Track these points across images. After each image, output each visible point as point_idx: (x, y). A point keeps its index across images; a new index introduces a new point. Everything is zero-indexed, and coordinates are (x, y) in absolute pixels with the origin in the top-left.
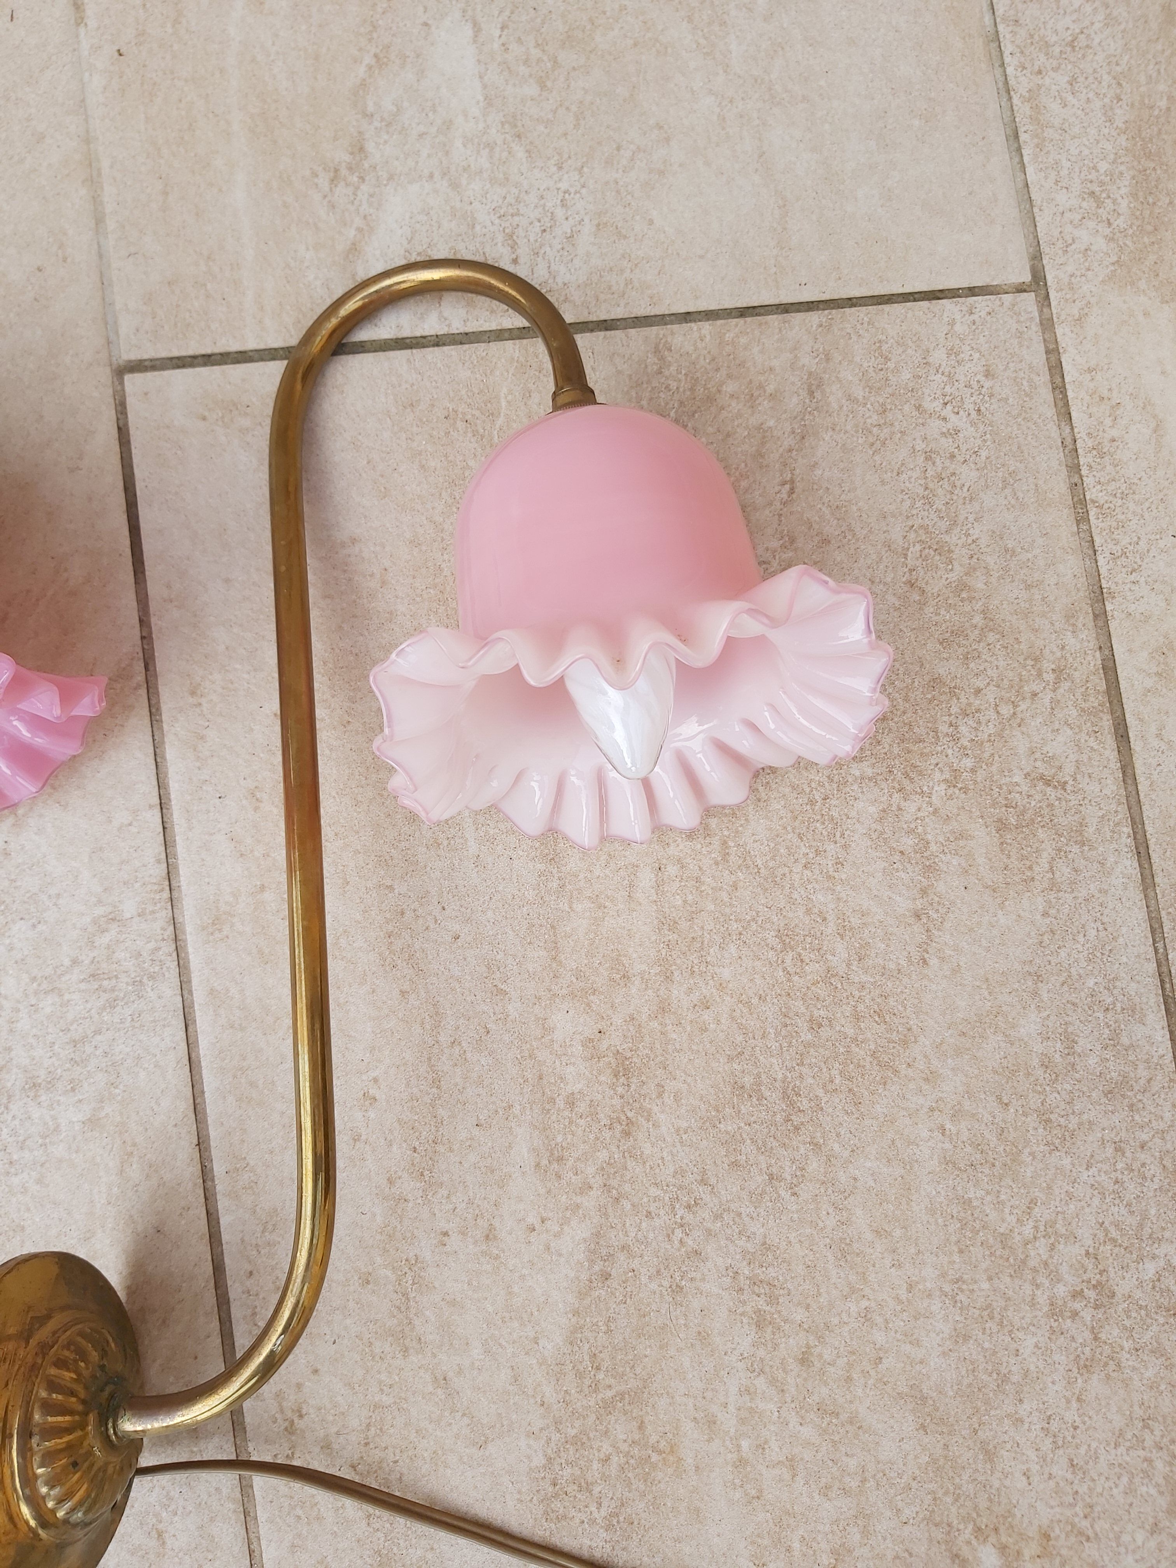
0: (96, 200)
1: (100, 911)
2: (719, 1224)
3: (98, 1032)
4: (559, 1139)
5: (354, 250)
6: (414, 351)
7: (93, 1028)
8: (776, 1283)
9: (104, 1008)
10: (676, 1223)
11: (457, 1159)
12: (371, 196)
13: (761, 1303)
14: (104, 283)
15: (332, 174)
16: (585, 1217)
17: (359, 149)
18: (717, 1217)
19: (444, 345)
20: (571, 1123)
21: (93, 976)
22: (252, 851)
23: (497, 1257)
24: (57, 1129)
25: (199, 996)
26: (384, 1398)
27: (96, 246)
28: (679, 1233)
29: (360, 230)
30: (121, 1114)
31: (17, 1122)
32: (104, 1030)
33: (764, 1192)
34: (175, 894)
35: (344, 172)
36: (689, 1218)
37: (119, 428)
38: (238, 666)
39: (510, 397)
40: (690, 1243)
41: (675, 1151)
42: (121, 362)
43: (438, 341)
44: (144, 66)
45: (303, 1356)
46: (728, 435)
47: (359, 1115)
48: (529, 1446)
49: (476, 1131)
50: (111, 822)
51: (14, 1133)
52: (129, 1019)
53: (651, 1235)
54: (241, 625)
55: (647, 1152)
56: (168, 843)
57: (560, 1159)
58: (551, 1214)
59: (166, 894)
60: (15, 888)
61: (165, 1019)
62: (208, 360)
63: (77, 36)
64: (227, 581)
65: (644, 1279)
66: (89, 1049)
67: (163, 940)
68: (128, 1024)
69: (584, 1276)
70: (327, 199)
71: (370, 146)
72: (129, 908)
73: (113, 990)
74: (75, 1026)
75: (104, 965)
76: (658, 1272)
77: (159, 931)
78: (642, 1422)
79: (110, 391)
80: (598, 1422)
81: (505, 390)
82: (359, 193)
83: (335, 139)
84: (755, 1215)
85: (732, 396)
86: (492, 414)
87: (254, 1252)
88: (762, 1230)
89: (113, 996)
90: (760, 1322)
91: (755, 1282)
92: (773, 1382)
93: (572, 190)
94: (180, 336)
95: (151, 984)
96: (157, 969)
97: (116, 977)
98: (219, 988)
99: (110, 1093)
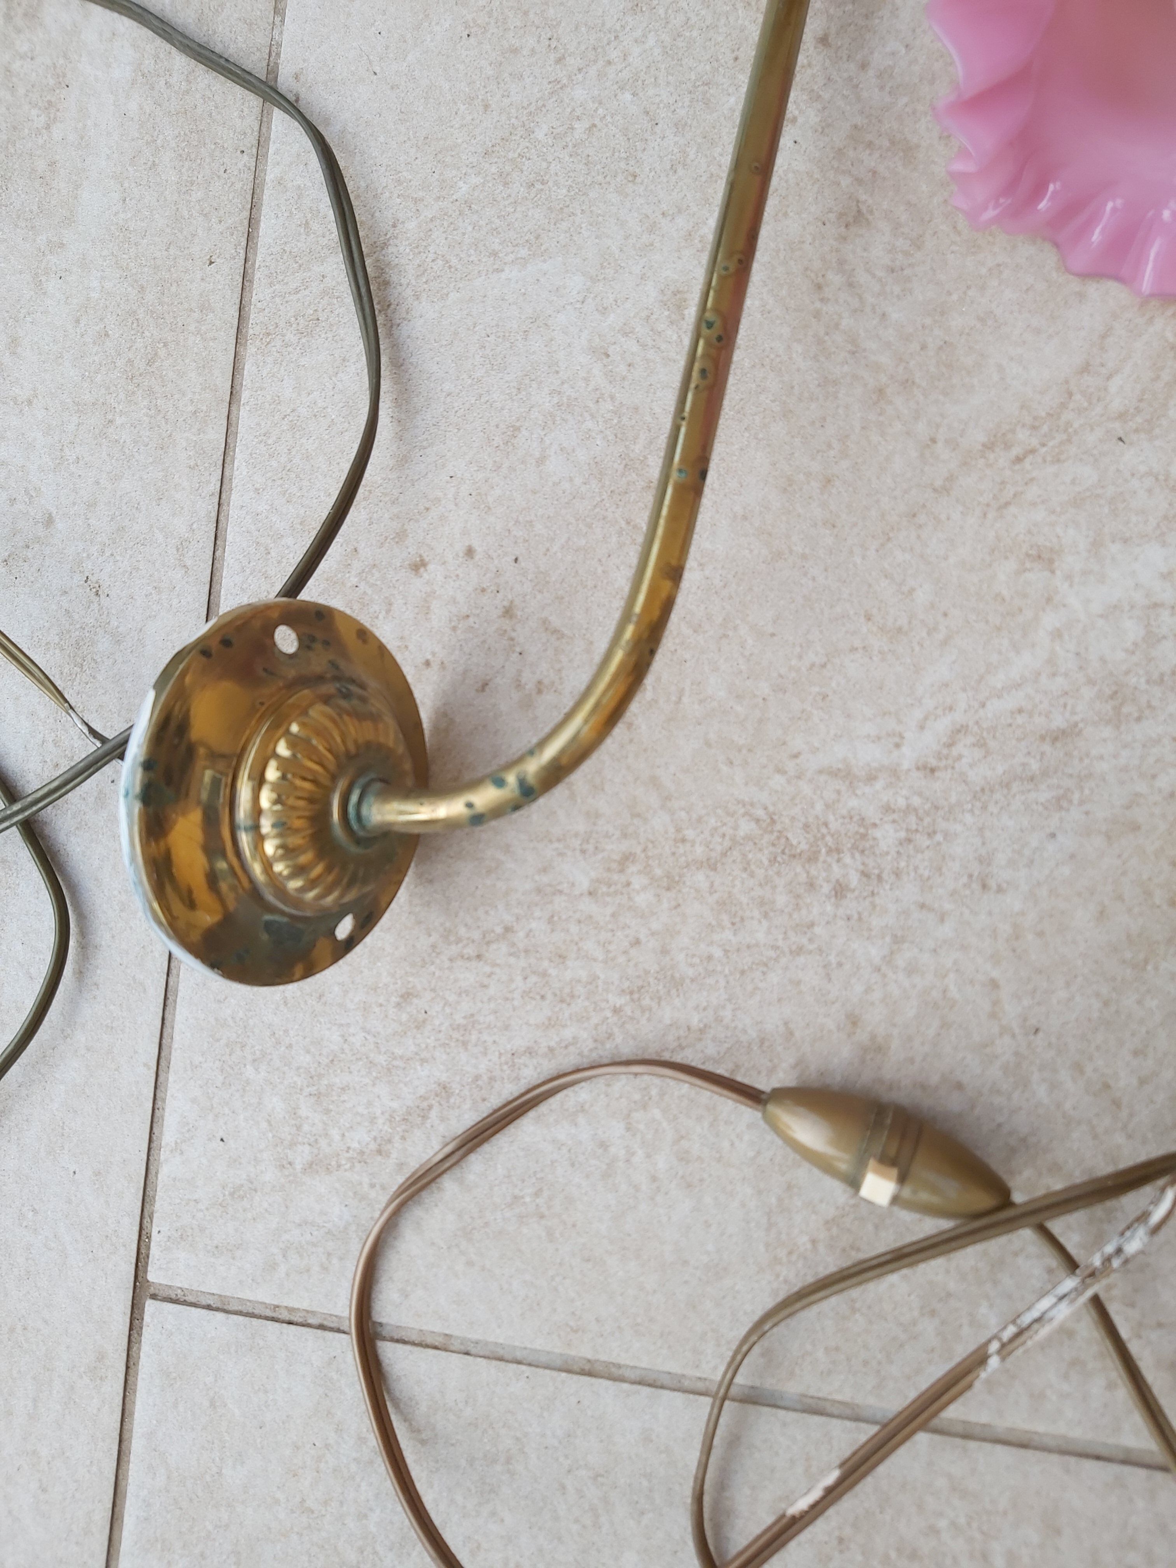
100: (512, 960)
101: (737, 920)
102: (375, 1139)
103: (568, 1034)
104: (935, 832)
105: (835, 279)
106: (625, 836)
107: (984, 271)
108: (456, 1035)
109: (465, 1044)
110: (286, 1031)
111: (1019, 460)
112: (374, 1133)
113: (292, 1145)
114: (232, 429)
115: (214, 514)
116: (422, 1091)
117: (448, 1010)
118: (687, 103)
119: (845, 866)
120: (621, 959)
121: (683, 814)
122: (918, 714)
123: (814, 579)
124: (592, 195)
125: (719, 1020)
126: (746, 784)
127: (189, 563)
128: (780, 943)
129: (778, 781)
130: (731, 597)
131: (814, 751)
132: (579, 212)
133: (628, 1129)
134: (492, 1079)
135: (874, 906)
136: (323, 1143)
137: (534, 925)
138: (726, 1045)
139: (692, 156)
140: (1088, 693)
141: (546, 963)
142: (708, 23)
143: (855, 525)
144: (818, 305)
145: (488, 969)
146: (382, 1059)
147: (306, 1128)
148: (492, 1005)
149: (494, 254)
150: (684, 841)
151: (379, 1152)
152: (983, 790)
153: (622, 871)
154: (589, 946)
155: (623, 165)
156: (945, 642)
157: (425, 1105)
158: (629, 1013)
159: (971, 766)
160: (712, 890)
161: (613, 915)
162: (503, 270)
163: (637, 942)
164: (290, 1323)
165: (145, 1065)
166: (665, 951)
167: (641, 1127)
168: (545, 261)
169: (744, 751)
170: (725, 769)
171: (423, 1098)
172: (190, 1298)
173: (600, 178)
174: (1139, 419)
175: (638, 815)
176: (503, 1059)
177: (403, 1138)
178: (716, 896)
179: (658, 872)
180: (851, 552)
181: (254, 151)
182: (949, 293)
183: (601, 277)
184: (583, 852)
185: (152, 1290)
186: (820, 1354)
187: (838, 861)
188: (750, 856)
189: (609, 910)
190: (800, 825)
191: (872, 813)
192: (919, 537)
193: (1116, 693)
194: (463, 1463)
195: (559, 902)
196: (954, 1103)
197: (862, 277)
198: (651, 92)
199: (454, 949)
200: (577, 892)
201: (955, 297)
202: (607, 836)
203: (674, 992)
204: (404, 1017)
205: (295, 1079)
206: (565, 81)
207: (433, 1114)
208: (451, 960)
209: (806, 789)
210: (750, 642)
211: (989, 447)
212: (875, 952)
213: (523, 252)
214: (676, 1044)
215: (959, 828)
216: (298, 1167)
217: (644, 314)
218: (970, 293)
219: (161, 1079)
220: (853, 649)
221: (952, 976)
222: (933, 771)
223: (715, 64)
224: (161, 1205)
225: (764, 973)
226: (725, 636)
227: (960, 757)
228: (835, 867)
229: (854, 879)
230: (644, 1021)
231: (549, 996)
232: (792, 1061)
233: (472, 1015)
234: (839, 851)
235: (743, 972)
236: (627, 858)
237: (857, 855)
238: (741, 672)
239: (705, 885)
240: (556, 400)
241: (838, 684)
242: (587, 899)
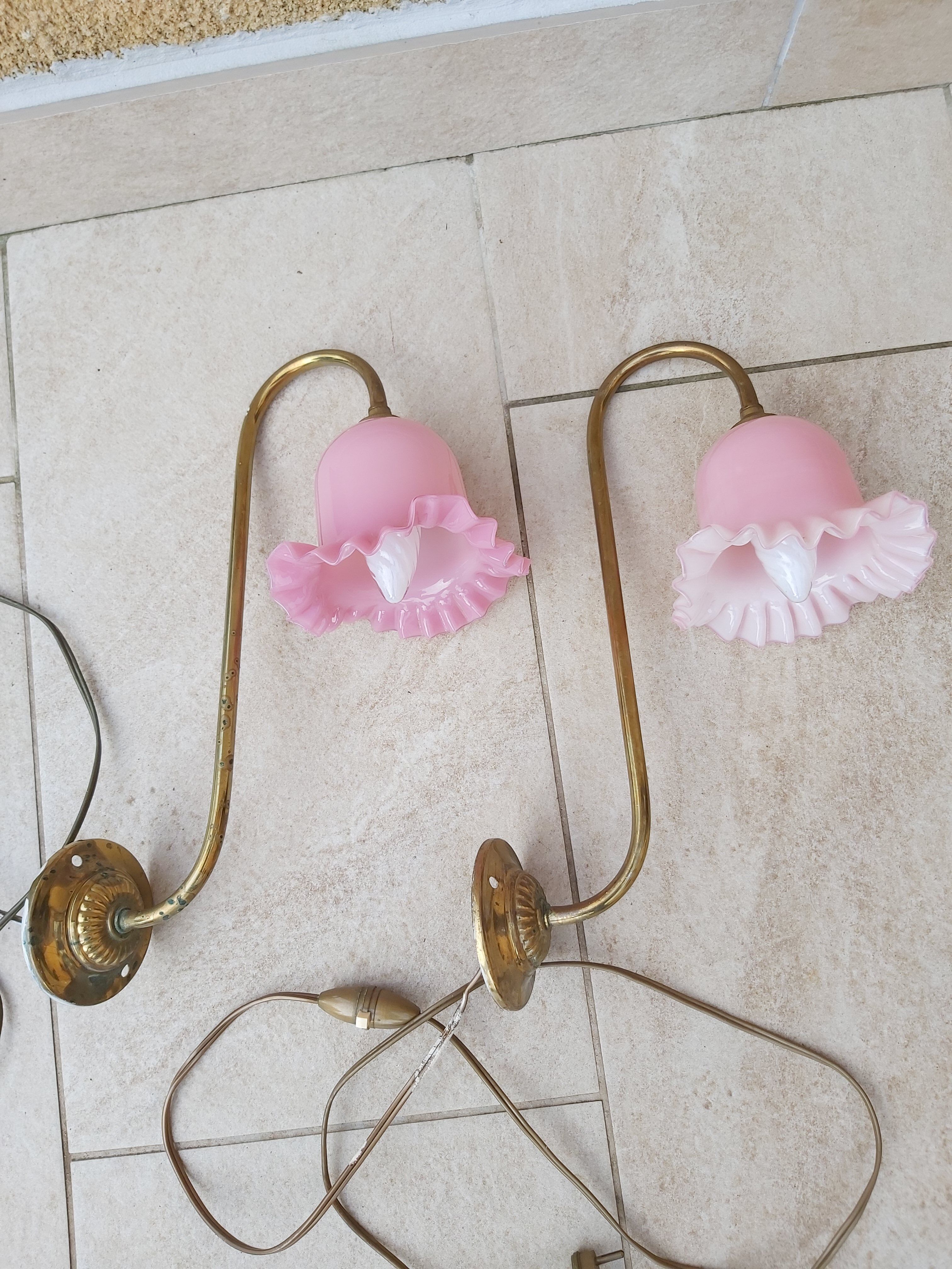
0: (492, 320)
1: (505, 678)
2: (836, 852)
3: (505, 739)
4: (747, 802)
5: (624, 337)
6: (657, 388)
7: (504, 737)
8: (869, 885)
9: (509, 727)
10: (812, 850)
11: (693, 811)
12: (633, 309)
13: (861, 895)
14: (498, 362)
15: (612, 299)
16: (762, 844)
17: (626, 285)
18: (835, 847)
19: (672, 384)
20: (753, 794)
21: (503, 711)
22: (580, 649)
23: (716, 863)
24: (488, 788)
25: (556, 721)
26: (659, 935)
27: (493, 343)
28: (814, 855)
29: (627, 327)
30: (519, 781)
31: (468, 784)
32: (509, 738)
33: (860, 836)
34: (542, 670)
35: (618, 297)
36: (820, 847)
37: (508, 436)
38: (571, 555)
39: (708, 410)
40: (821, 861)
41: (810, 811)
42: (508, 402)
43: (669, 383)
44: (514, 248)
46: (828, 425)
48: (736, 966)
49: (702, 797)
50: (509, 633)
51: (467, 789)
52: (522, 732)
53: (799, 856)
54: (571, 534)
55: (795, 811)
56: (538, 644)
57: (748, 813)
58: (744, 842)
59: (538, 670)
60: (464, 666)
61: (540, 733)
62: (551, 399)
63: (479, 234)
64: (564, 511)
65: (796, 879)
66: (502, 747)
67: (537, 693)
69: (763, 876)
70: (610, 312)
71: (631, 283)
72: (520, 677)
73: (513, 718)
74: (495, 736)
75: (509, 705)
76: (804, 876)
77: (535, 689)
78: (797, 957)
79: (503, 417)
80: (773, 955)
81: (705, 406)
82: (626, 308)
83: (613, 280)
84: (856, 847)
85: (830, 404)
86: (698, 419)
87: (589, 855)
88: (860, 856)
89: (513, 721)
90: (861, 906)
91: (858, 883)
92: (870, 939)
93: (739, 299)
94: (537, 387)
95: (532, 715)
96: (534, 708)
97: (515, 712)
98: (566, 718)
99: (513, 770)
100: (205, 966)
101: (298, 924)
102: (160, 1061)
103: (235, 992)
104: (370, 867)
105: (286, 648)
106: (243, 899)
107: (344, 635)
108: (187, 1005)
109: (191, 1008)
110: (110, 1023)
111: (372, 707)
112: (159, 1058)
114: (36, 757)
115: (34, 797)
116: (176, 1034)
117: (181, 995)
118: (211, 586)
119: (337, 890)
120: (252, 954)
121: (266, 884)
122: (354, 819)
123: (301, 772)
124: (178, 629)
125: (298, 969)
126: (291, 864)
127: (26, 821)
128: (317, 929)
129: (303, 859)
130: (269, 786)
131: (316, 844)
132: (173, 637)
133: (269, 1027)
134: (206, 1020)
135: (352, 904)
137: (211, 948)
139: (217, 607)
140: (417, 796)
141: (220, 964)
142: (213, 550)
143: (314, 746)
144: (281, 659)
146: (156, 1024)
148: (200, 988)
149: (140, 661)
150: (269, 895)
151: (163, 1066)
152: (385, 844)
153: (245, 915)
154: (237, 951)
155: (188, 615)
156: (358, 787)
157: (179, 1040)
158: (260, 976)
159: (378, 836)
160: (285, 914)
161: (245, 935)
162: (145, 667)
163: (258, 944)
165: (49, 1054)
166: (270, 945)
167: (274, 1024)
168: (163, 660)
170: (280, 860)
171: (178, 1037)
172: (91, 1156)
173: (180, 622)
174: (414, 683)
175: (248, 889)
176: (209, 1010)
177: (172, 1057)
178: (287, 916)
179: (261, 911)
180: (314, 757)
181: (24, 632)
182: (333, 646)
183: (188, 663)
184: (227, 910)
185: (72, 1157)
187: (334, 888)
188: (298, 895)
189: (243, 934)
190: (316, 877)
191: (343, 865)
192: (340, 746)
193: (427, 793)
195: (221, 935)
196: (399, 979)
197: (297, 645)
198: (195, 583)
199: (178, 968)
200: (227, 929)
201: (335, 647)
202: (236, 901)
203: (277, 962)
204: (162, 1003)
205: (119, 1043)
206: (157, 583)
207: (183, 1042)
208: (178, 973)
209: (315, 861)
210: (281, 803)
211: (360, 704)
212: (356, 924)
213: (153, 658)
214: (282, 984)
215: (379, 863)
216: (128, 1083)
217: (209, 675)
218: (340, 644)
219: (57, 1060)
220: (323, 798)
221: (387, 925)
222: (364, 841)
223: (220, 567)
224: (69, 1116)
225: (313, 944)
226: (270, 803)
227: (374, 833)
228: (333, 891)
229: (342, 894)
230: (266, 978)
231: (224, 978)
232: (331, 978)
233: (192, 995)
234: (333, 884)
235: (304, 946)
236: (246, 909)
237: (341, 884)
238: (279, 817)
239: (281, 913)
240: (179, 718)
241: (320, 813)
242: (232, 931)
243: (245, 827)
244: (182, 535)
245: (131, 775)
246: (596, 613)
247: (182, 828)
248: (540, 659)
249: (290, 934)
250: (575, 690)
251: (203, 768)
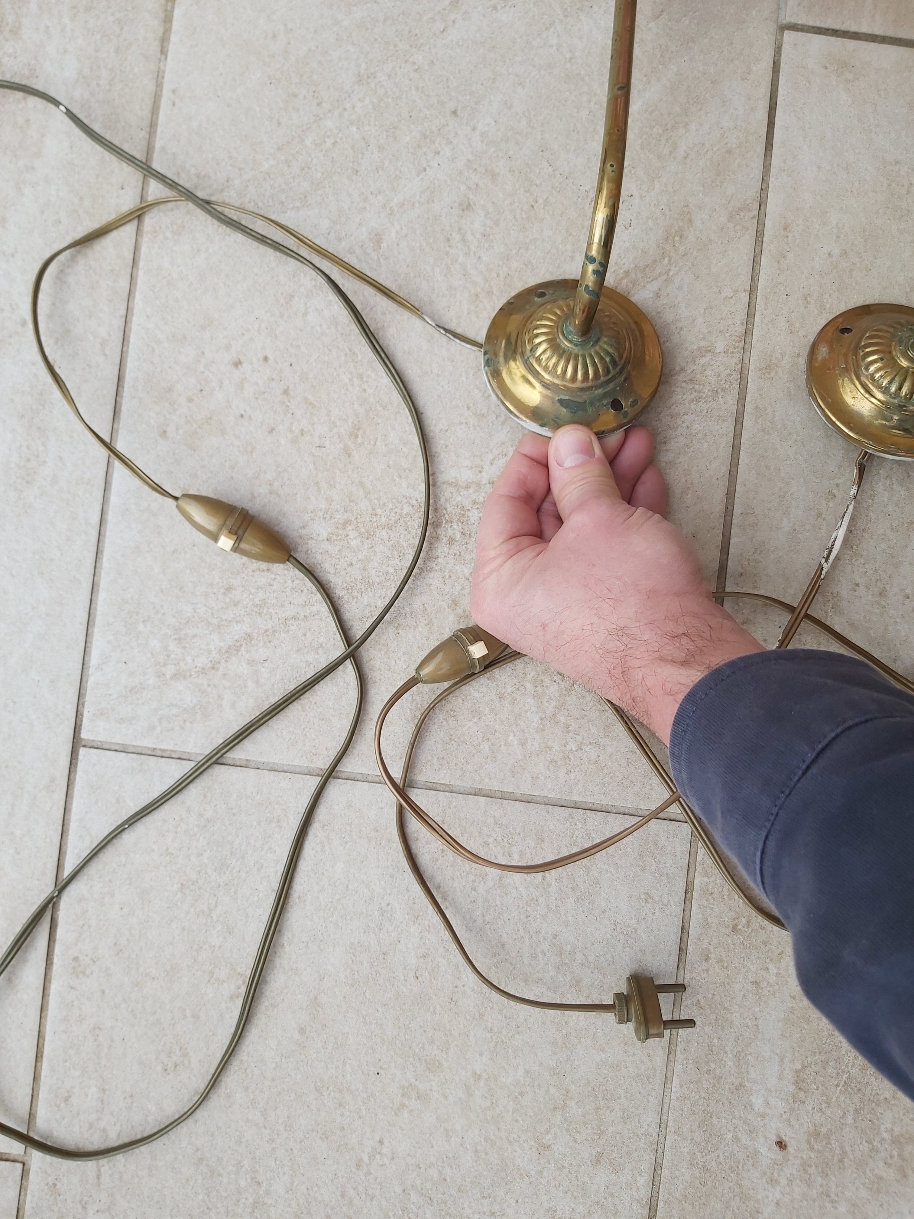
1: (703, 344)
9: (693, 401)
11: (874, 544)
21: (691, 380)
23: (884, 607)
25: (749, 408)
32: (690, 414)
34: (747, 346)
37: (775, 62)
38: (815, 220)
42: (785, 22)
45: (761, 629)
47: (824, 502)
49: (889, 531)
50: (720, 293)
52: (706, 411)
56: (751, 315)
59: (742, 344)
61: (725, 417)
67: (735, 370)
68: (703, 414)
72: (720, 347)
73: (700, 392)
75: (699, 375)
77: (733, 365)
79: (774, 38)
87: (746, 563)
94: (824, 14)
95: (722, 394)
96: (727, 386)
97: (704, 385)
98: (761, 407)
99: (685, 451)
101: (402, 554)
102: (211, 661)
105: (456, 237)
106: (346, 511)
108: (255, 609)
109: (260, 614)
110: (162, 606)
112: (210, 659)
113: (165, 665)
114: (133, 281)
115: (122, 328)
116: (237, 637)
117: (251, 596)
119: (454, 529)
120: (343, 573)
121: (376, 501)
122: (491, 457)
123: (443, 387)
124: (335, 178)
126: (408, 488)
127: (107, 353)
132: (327, 186)
135: (467, 548)
136: (182, 664)
138: (394, 615)
144: (448, 249)
145: (273, 576)
146: (215, 621)
147: (173, 656)
148: (275, 595)
149: (284, 202)
150: (376, 515)
151: (213, 668)
153: (344, 529)
155: (351, 164)
157: (238, 644)
160: (389, 539)
161: (339, 551)
163: (352, 564)
164: (162, 757)
165: (81, 623)
166: (365, 569)
168: (309, 210)
169: (407, 471)
170: (397, 479)
171: (237, 641)
172: (105, 747)
173: (339, 170)
175: (353, 501)
176: (280, 621)
177: (226, 661)
178: (391, 542)
179: (363, 530)
180: (461, 375)
183: (338, 222)
184: (324, 518)
185: (83, 743)
186: (435, 761)
187: (451, 527)
188: (409, 523)
189: (337, 548)
191: (467, 504)
194: (255, 823)
197: (470, 237)
200: (321, 539)
203: (369, 589)
204: (227, 600)
205: (167, 631)
207: (243, 649)
208: (253, 571)
216: (168, 676)
219: (89, 631)
220: (461, 423)
224: (90, 697)
226: (398, 412)
228: (449, 529)
229: (458, 536)
231: (305, 590)
233: (264, 599)
234: (451, 522)
236: (347, 522)
237: (460, 524)
238: (406, 431)
239: (386, 537)
240: (313, 283)
241: (453, 440)
242: (326, 542)
243: (365, 432)
244: (364, 66)
245: (243, 334)
246: (827, 296)
247: (291, 412)
248: (748, 332)
249: (391, 563)
250: (780, 378)
251: (330, 350)
